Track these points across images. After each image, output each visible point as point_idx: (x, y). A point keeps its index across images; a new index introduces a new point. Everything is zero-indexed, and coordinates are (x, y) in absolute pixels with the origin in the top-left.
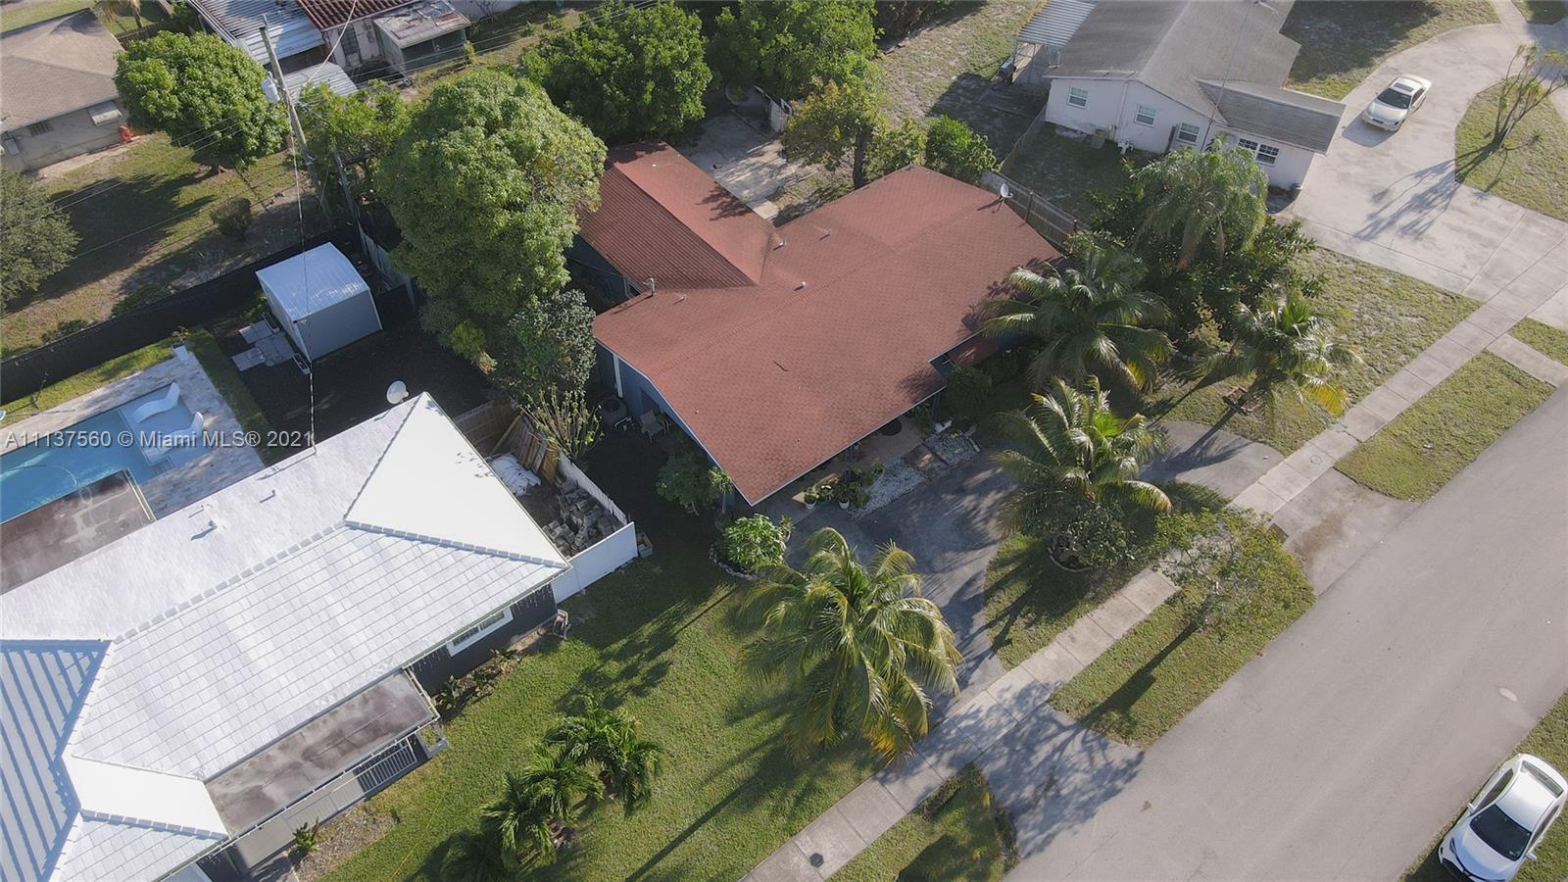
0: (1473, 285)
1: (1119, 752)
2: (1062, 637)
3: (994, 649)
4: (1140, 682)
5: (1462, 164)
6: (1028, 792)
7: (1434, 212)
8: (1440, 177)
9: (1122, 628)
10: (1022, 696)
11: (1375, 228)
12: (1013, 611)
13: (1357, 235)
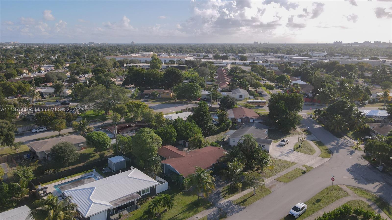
0: (296, 161)
1: (242, 207)
2: (234, 196)
3: (223, 197)
4: (246, 200)
5: (294, 149)
6: (229, 211)
7: (290, 154)
8: (291, 150)
9: (242, 195)
10: (227, 202)
11: (281, 155)
12: (226, 194)
13: (278, 156)
